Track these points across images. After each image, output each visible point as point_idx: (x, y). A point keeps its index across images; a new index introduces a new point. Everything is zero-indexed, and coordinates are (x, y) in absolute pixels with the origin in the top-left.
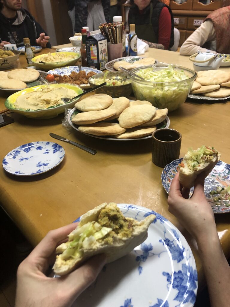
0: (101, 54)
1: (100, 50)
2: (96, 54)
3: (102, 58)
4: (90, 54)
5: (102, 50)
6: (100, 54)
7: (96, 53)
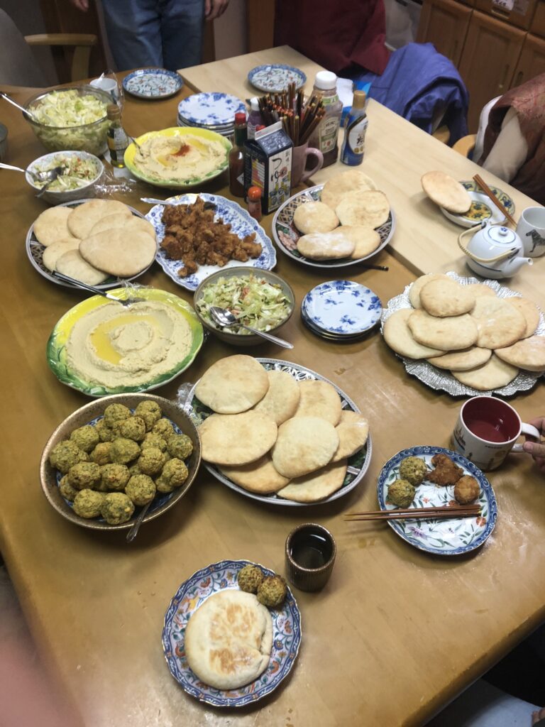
0: (275, 180)
1: (271, 172)
2: (262, 179)
3: (275, 186)
4: (251, 172)
5: (277, 172)
6: (272, 180)
7: (264, 178)
